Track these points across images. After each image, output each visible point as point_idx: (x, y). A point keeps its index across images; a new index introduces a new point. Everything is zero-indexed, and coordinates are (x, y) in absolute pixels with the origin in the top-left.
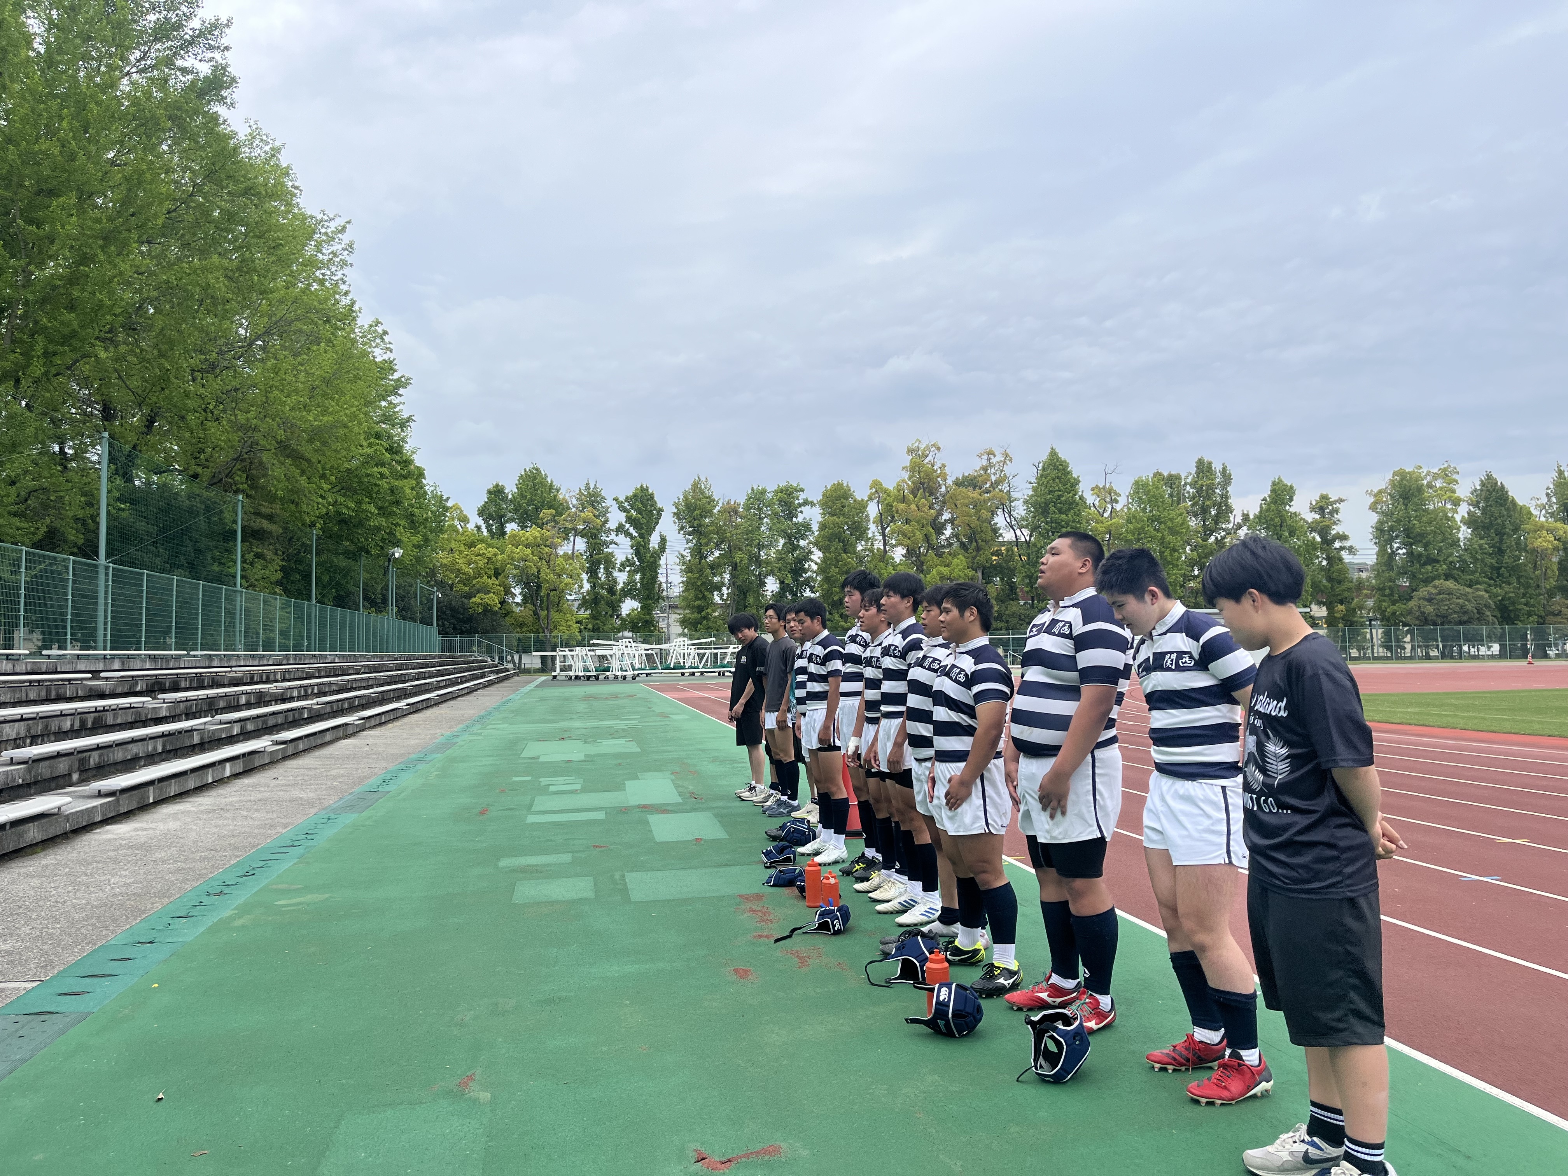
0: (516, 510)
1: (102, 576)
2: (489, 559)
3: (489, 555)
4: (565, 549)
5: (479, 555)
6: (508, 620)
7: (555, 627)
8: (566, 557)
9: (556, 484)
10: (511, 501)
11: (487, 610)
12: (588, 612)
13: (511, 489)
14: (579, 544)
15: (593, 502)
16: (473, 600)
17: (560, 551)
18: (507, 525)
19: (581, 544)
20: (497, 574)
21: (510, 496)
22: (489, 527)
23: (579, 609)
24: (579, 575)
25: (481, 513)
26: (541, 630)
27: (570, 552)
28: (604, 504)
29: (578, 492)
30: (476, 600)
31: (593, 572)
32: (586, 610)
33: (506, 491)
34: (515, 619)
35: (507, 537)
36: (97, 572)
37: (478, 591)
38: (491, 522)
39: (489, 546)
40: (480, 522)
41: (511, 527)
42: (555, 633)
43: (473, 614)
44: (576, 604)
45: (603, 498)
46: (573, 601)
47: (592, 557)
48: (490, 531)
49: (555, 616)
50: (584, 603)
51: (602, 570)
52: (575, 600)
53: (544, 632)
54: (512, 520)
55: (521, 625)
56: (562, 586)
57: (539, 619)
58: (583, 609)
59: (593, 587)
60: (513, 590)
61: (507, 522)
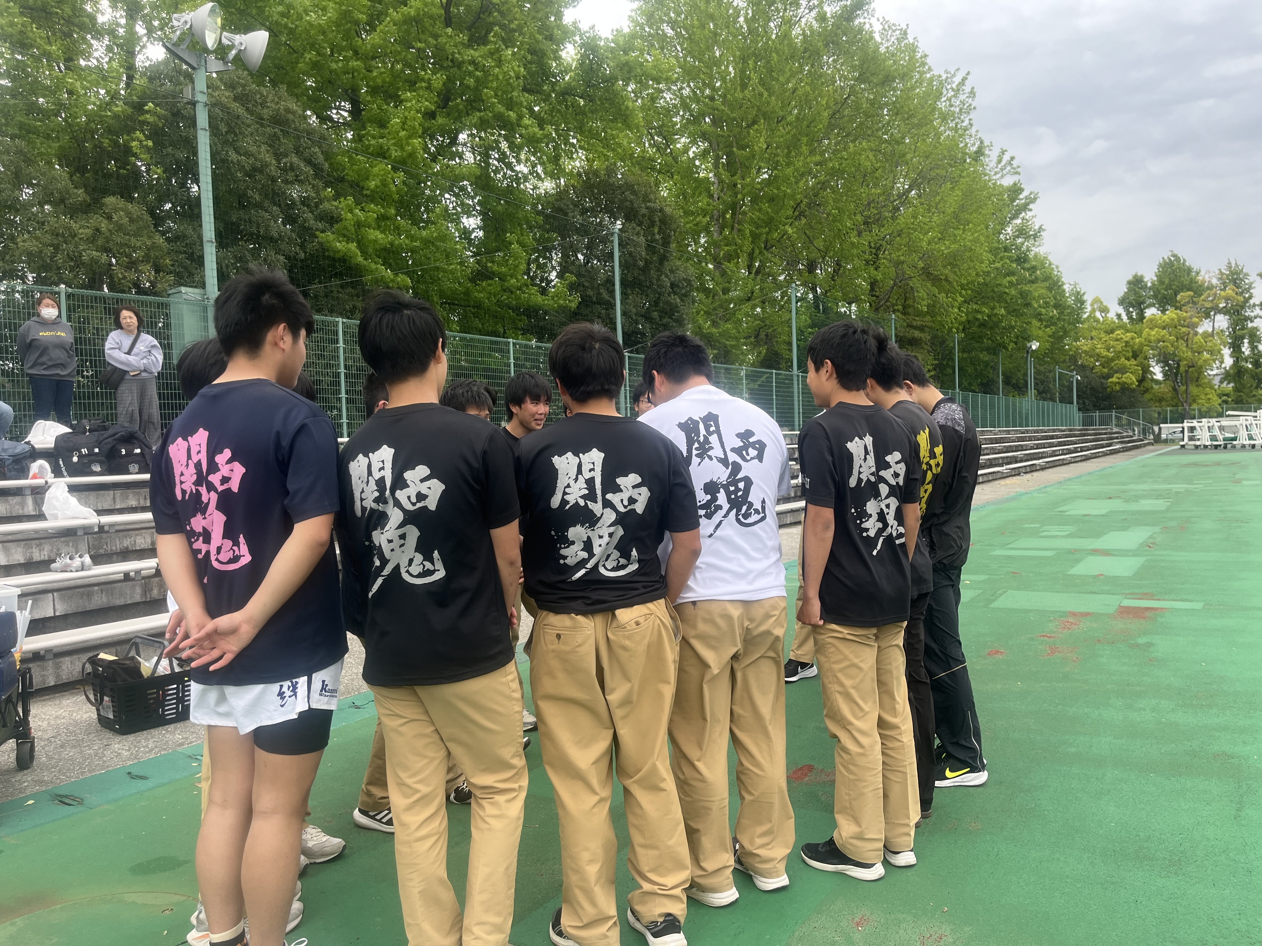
0: (1155, 297)
1: (795, 382)
2: (1127, 342)
3: (1127, 339)
4: (1205, 327)
5: (1117, 340)
6: (1147, 396)
7: (1194, 401)
8: (1206, 335)
9: (1195, 267)
10: (1150, 288)
11: (1125, 388)
12: (1232, 385)
13: (1150, 276)
14: (1221, 321)
15: (1235, 279)
16: (1110, 380)
17: (1200, 330)
18: (1147, 310)
19: (1222, 322)
20: (1135, 356)
21: (1149, 284)
22: (1129, 314)
23: (1221, 382)
24: (1219, 351)
25: (1122, 302)
26: (1180, 404)
27: (1210, 330)
28: (1247, 281)
29: (1217, 272)
30: (1114, 379)
31: (1236, 347)
32: (1229, 383)
33: (1145, 280)
34: (1154, 394)
35: (1145, 321)
36: (792, 380)
37: (1116, 372)
38: (1131, 309)
39: (1128, 331)
40: (1121, 310)
41: (1151, 312)
42: (1195, 406)
43: (1111, 393)
44: (1218, 379)
45: (1247, 274)
46: (1214, 375)
47: (1234, 332)
48: (1130, 318)
49: (1193, 390)
50: (1227, 376)
51: (1246, 345)
52: (1217, 375)
53: (1183, 405)
54: (1152, 305)
55: (1161, 400)
56: (1200, 362)
57: (1177, 394)
58: (1225, 383)
59: (1236, 362)
60: (1151, 369)
61: (1145, 308)
